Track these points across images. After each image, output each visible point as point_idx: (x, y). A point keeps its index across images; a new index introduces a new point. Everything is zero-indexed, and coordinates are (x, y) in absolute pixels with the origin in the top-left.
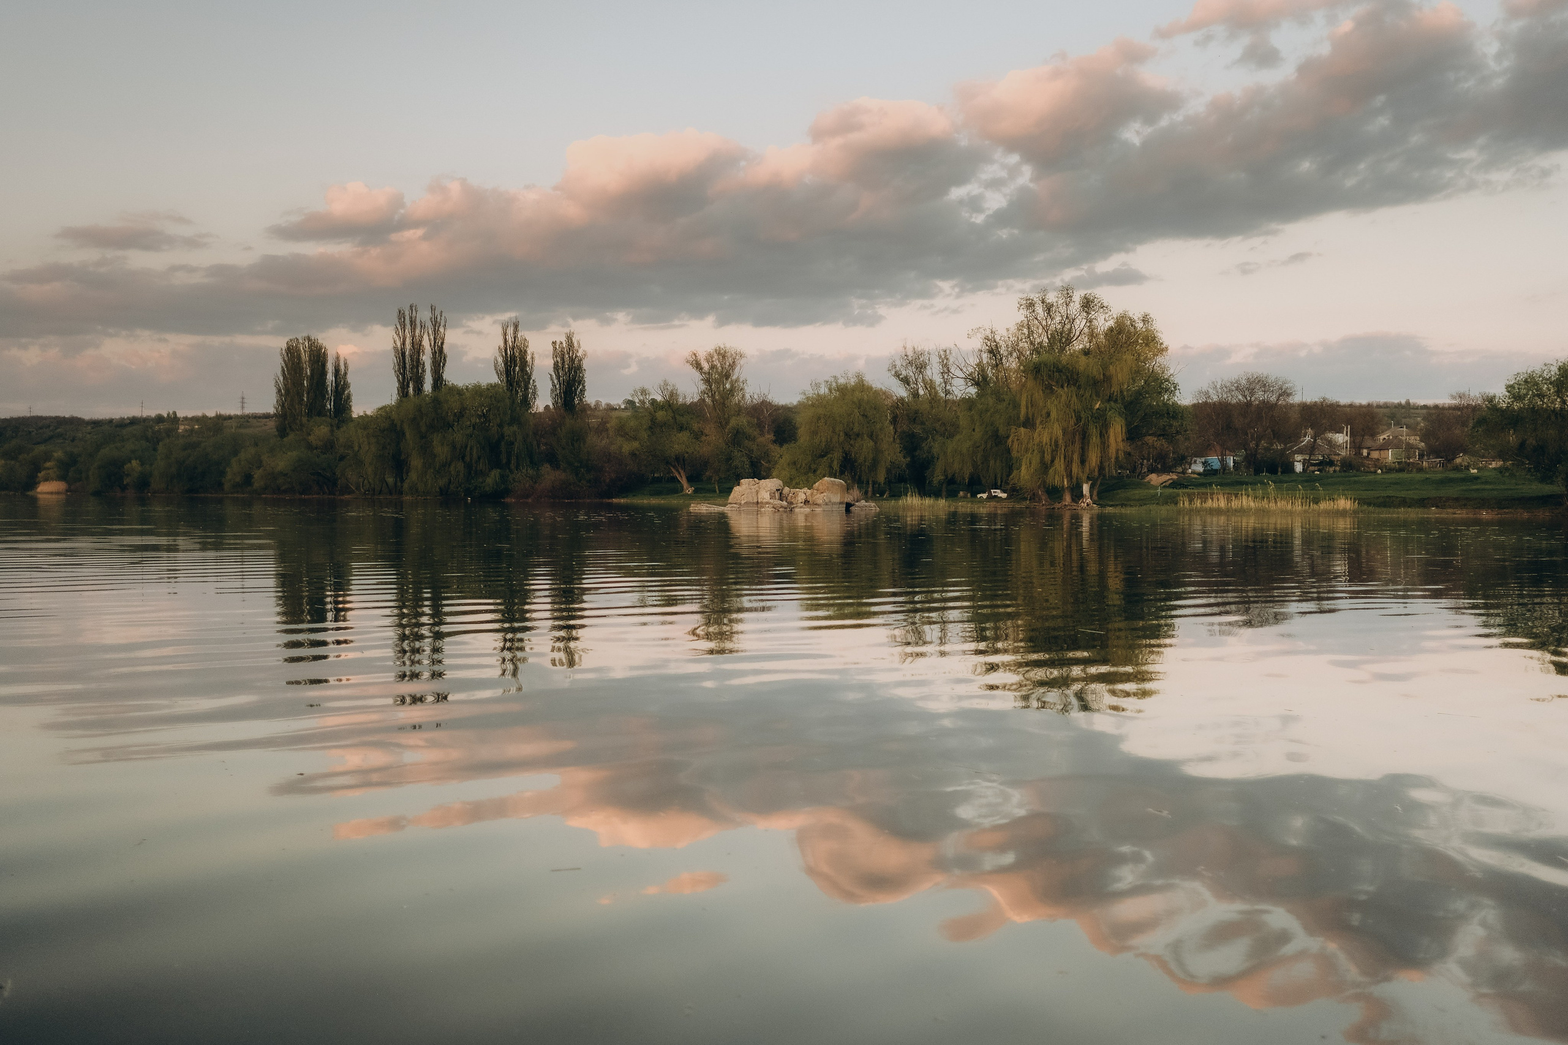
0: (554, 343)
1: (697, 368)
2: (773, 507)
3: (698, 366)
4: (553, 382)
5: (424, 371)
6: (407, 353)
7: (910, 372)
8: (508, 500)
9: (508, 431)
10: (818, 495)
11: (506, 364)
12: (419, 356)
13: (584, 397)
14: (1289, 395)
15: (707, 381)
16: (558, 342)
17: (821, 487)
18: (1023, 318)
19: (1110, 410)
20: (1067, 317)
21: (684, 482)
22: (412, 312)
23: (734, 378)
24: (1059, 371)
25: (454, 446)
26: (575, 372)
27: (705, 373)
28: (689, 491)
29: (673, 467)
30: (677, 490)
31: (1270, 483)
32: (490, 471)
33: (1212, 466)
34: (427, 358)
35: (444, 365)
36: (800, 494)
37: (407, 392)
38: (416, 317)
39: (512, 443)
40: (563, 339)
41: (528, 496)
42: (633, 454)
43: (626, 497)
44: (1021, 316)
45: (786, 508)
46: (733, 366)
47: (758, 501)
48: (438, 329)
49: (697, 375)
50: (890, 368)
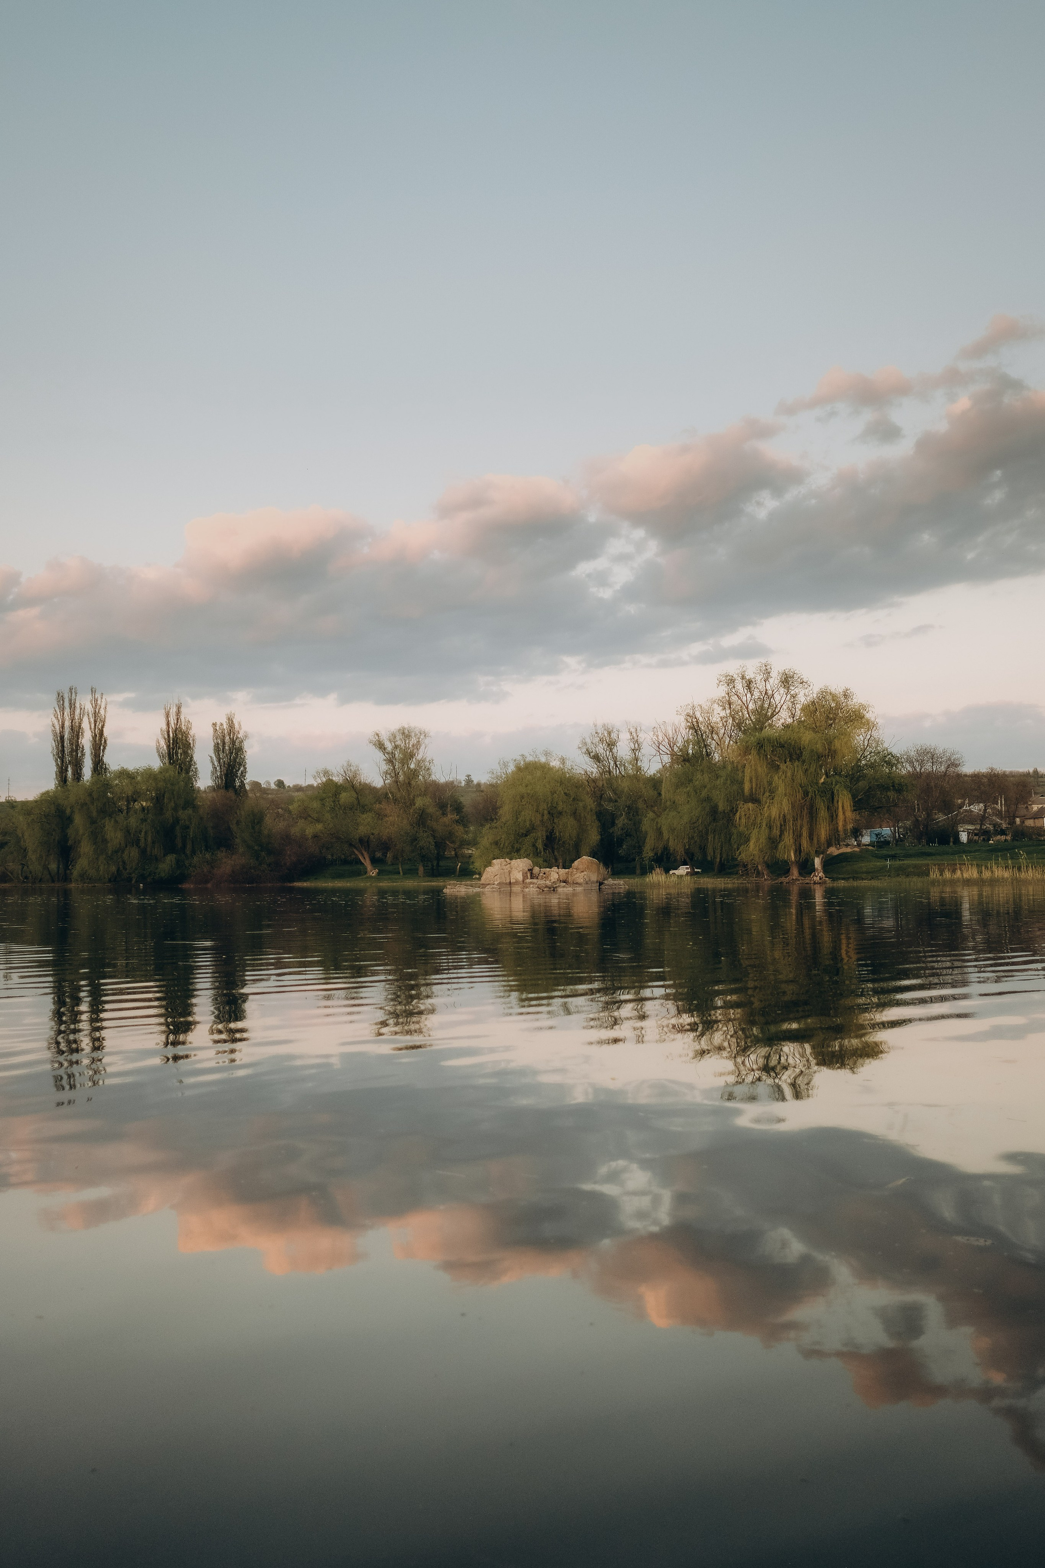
0: (214, 725)
1: (380, 748)
2: (538, 887)
3: (381, 746)
4: (213, 764)
5: (83, 755)
6: (66, 736)
7: (601, 749)
8: (185, 886)
9: (183, 815)
10: (578, 874)
11: (168, 746)
12: (78, 739)
13: (245, 779)
14: (957, 766)
15: (390, 761)
16: (218, 724)
17: (581, 867)
18: (724, 694)
19: (836, 785)
20: (766, 693)
21: (367, 863)
22: (72, 694)
23: (419, 757)
24: (782, 746)
25: (128, 831)
26: (237, 754)
27: (388, 753)
28: (373, 873)
29: (357, 850)
30: (360, 872)
31: (1022, 853)
32: (164, 856)
33: (885, 837)
34: (86, 740)
35: (104, 748)
36: (552, 873)
37: (66, 777)
38: (75, 699)
39: (188, 827)
40: (224, 721)
41: (207, 882)
42: (315, 836)
43: (305, 881)
44: (721, 691)
45: (550, 888)
46: (418, 745)
47: (510, 882)
48: (99, 711)
49: (380, 756)
50: (580, 746)
